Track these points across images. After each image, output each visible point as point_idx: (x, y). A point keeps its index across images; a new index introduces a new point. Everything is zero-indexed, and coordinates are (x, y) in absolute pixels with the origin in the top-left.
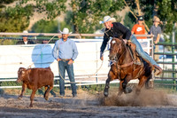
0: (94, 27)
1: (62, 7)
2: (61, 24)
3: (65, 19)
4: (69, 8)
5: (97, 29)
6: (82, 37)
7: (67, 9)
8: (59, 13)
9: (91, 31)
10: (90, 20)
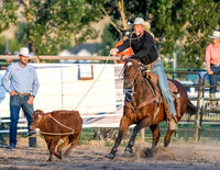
0: (58, 46)
1: (11, 17)
2: (10, 42)
3: (16, 34)
4: (21, 19)
5: (63, 48)
6: (41, 61)
7: (19, 20)
8: (7, 26)
9: (54, 52)
10: (52, 35)
